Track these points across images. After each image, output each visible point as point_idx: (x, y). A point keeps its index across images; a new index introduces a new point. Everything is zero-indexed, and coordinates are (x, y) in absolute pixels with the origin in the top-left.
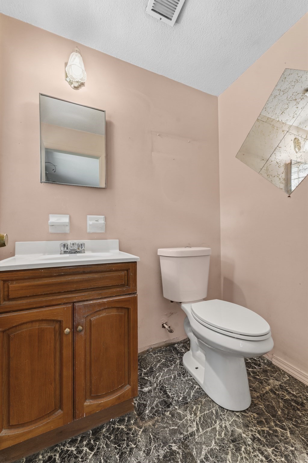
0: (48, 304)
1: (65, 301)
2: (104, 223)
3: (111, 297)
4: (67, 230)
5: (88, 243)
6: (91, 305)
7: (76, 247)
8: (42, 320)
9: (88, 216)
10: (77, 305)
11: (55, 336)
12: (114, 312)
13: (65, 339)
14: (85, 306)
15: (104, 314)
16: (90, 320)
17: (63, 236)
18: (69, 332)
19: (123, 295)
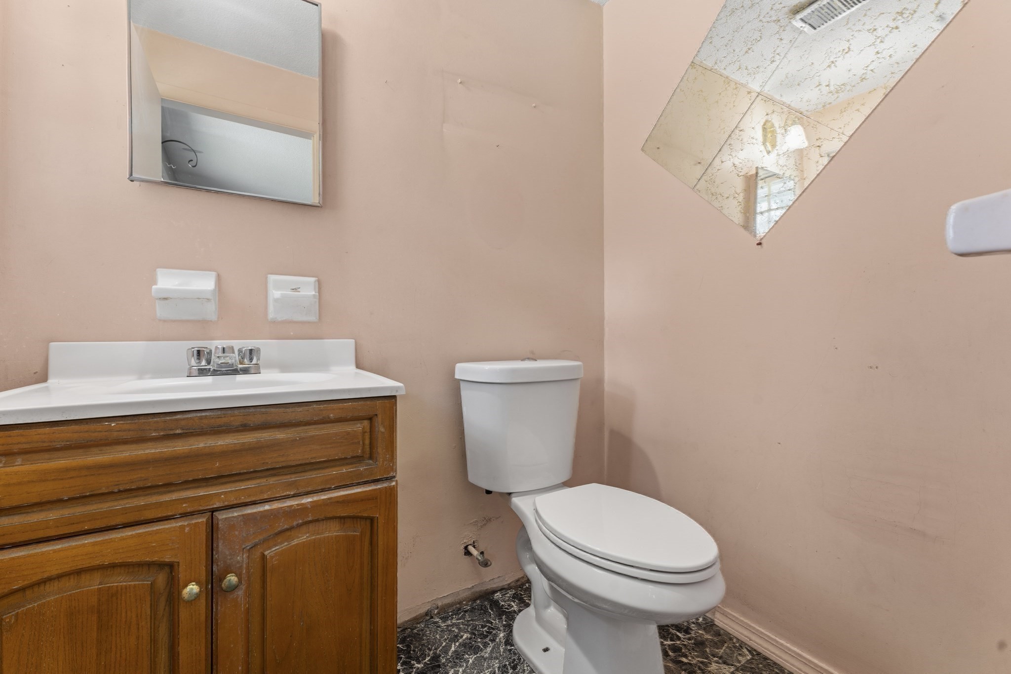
0: (131, 518)
1: (186, 507)
2: (314, 295)
3: (323, 490)
4: (210, 311)
5: (268, 348)
6: (264, 515)
7: (233, 359)
8: (113, 566)
9: (272, 278)
10: (221, 516)
11: (154, 607)
12: (332, 531)
13: (184, 614)
14: (247, 518)
15: (302, 538)
16: (263, 557)
17: (203, 326)
18: (198, 596)
19: (358, 484)
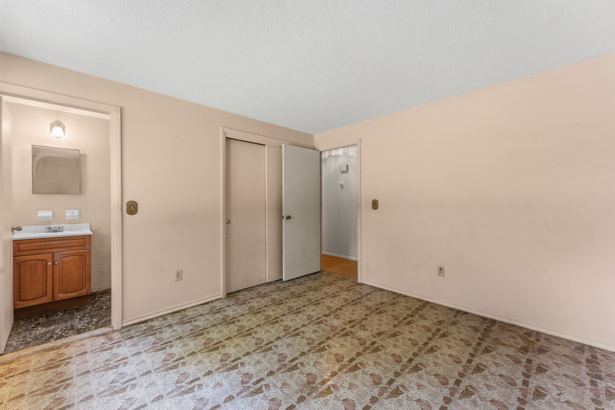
0: (40, 253)
1: (48, 252)
2: (77, 215)
3: (75, 250)
4: (51, 219)
5: (66, 226)
6: (62, 254)
7: (57, 229)
8: (37, 260)
9: (67, 211)
10: (55, 253)
11: (43, 266)
12: (76, 257)
13: (48, 268)
14: (59, 254)
15: (70, 258)
16: (63, 260)
17: (49, 222)
18: (51, 265)
19: (82, 250)
